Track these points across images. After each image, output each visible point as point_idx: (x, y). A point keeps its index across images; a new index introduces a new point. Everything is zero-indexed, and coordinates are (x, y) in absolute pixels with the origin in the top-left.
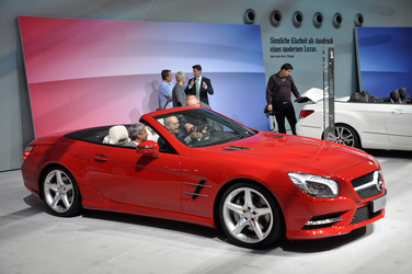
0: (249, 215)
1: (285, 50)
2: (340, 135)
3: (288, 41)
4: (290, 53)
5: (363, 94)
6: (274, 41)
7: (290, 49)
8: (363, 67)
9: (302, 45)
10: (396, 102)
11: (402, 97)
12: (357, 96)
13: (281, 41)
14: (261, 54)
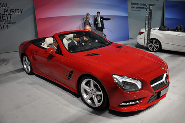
0: (93, 93)
1: (137, 8)
2: (154, 43)
3: (138, 5)
4: (139, 9)
5: (165, 27)
6: (133, 4)
7: (139, 8)
8: (166, 16)
9: (144, 6)
10: (178, 31)
11: (180, 29)
12: (163, 28)
13: (135, 4)
14: (127, 9)
